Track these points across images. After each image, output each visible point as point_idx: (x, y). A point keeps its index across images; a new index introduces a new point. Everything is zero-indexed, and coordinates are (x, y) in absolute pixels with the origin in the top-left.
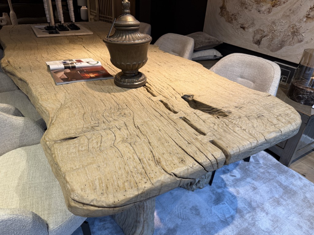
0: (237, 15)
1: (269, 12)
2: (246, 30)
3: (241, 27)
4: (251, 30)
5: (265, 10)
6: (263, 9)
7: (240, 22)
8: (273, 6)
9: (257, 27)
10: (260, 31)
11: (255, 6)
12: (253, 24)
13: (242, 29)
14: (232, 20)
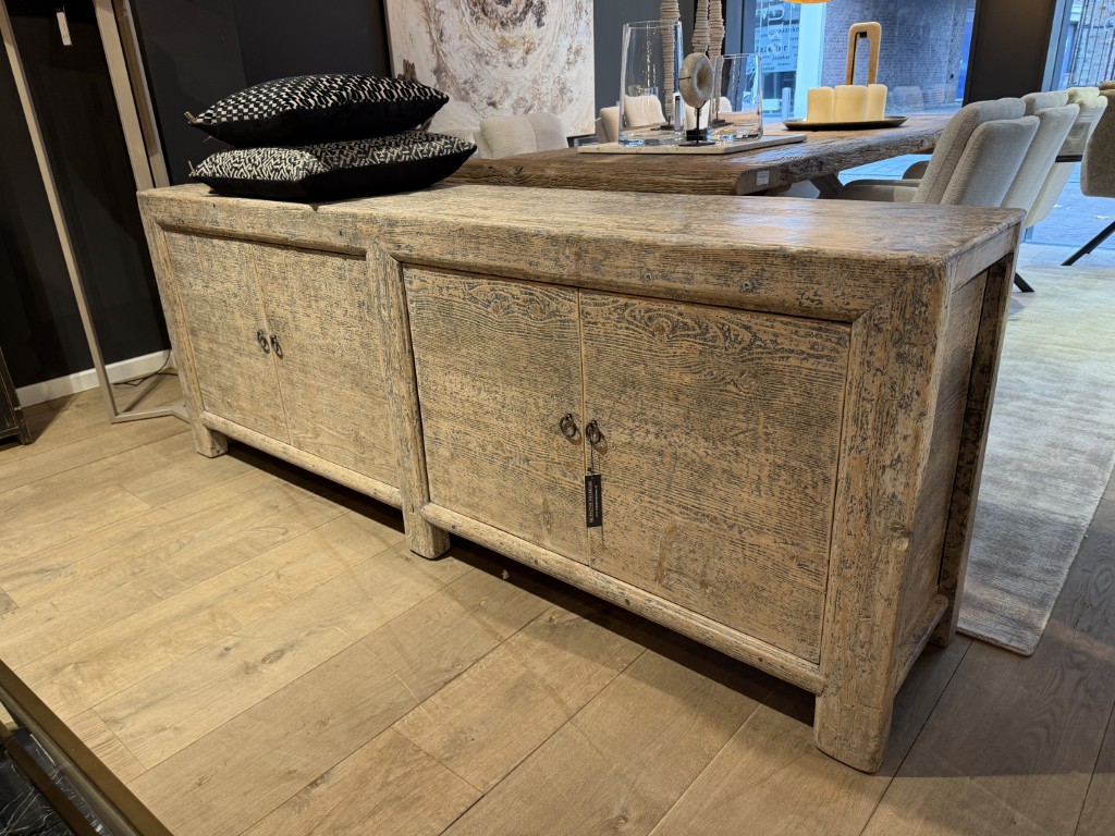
0: (475, 80)
1: (524, 64)
2: (499, 107)
3: (489, 104)
4: (507, 104)
5: (518, 62)
6: (515, 60)
7: (484, 95)
8: (527, 53)
9: (514, 96)
10: (521, 102)
11: (501, 57)
12: (506, 91)
13: (491, 107)
14: (467, 93)
